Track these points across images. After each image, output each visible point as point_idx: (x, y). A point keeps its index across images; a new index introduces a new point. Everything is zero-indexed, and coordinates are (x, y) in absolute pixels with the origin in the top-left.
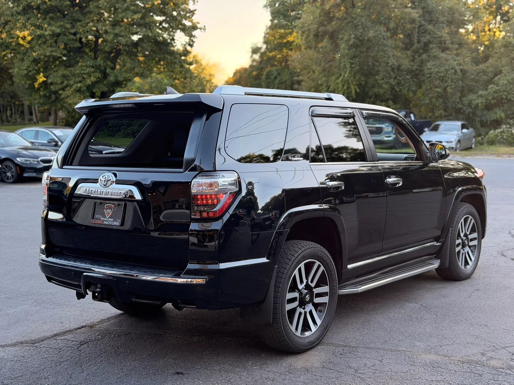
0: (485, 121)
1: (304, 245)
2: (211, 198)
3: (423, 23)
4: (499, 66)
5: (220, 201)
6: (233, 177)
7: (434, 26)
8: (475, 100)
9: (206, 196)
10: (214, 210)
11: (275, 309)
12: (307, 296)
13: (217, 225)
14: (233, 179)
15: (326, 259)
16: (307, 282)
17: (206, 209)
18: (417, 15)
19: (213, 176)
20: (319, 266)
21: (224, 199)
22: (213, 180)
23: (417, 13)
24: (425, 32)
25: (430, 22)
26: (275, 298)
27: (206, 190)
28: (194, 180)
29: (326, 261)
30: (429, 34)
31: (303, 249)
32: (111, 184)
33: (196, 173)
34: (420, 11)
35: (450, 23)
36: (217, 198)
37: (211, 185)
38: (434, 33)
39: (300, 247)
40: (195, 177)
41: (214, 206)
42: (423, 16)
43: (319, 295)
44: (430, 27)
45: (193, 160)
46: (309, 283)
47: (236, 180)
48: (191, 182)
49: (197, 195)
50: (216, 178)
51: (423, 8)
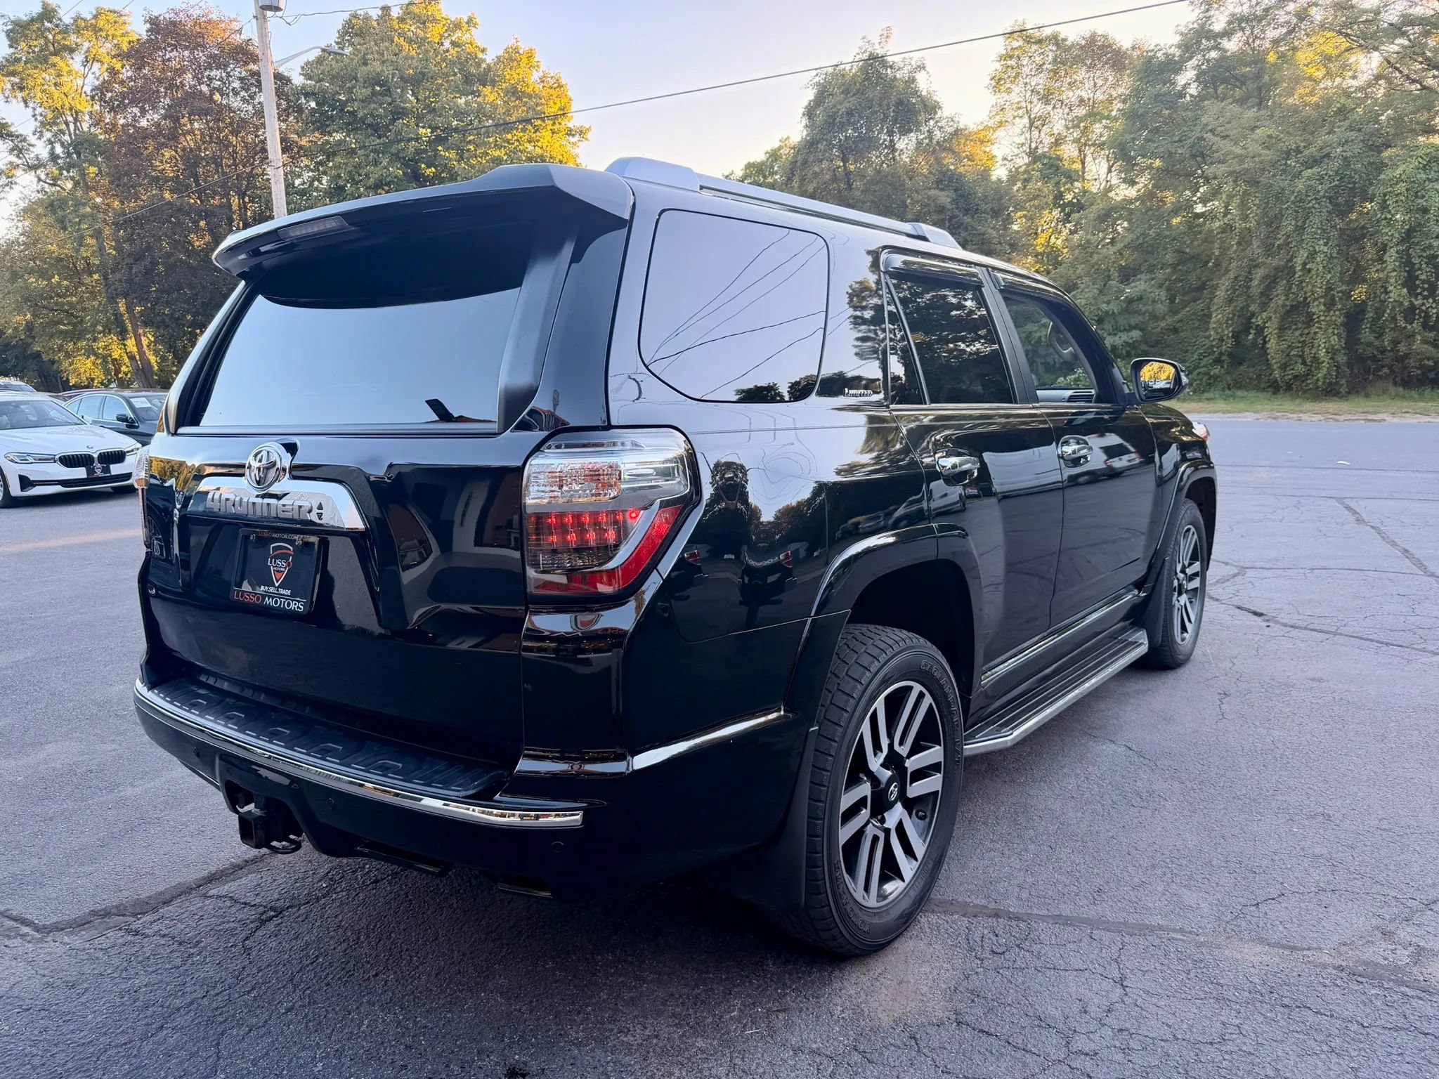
0: (1052, 363)
1: (882, 646)
2: (596, 524)
3: (956, 212)
4: (1073, 277)
5: (626, 534)
6: (671, 448)
7: (973, 217)
8: (1036, 332)
9: (577, 517)
10: (611, 565)
11: (812, 850)
12: (892, 788)
13: (623, 618)
14: (671, 455)
15: (937, 674)
16: (891, 746)
17: (580, 563)
18: (949, 200)
19: (602, 445)
20: (921, 696)
21: (641, 526)
22: (599, 461)
23: (947, 196)
24: (959, 227)
25: (967, 211)
26: (812, 817)
27: (582, 497)
28: (536, 461)
29: (938, 681)
30: (966, 229)
31: (883, 658)
32: (277, 479)
33: (538, 435)
34: (952, 194)
35: (996, 213)
36: (616, 522)
37: (594, 476)
38: (974, 229)
39: (875, 652)
40: (537, 449)
41: (608, 551)
42: (954, 201)
43: (920, 774)
44: (967, 219)
45: (530, 393)
46: (896, 747)
47: (681, 458)
48: (520, 470)
49: (548, 515)
50: (612, 452)
51: (956, 190)
